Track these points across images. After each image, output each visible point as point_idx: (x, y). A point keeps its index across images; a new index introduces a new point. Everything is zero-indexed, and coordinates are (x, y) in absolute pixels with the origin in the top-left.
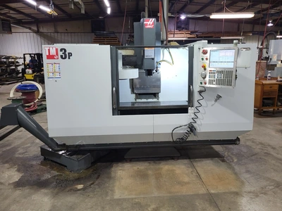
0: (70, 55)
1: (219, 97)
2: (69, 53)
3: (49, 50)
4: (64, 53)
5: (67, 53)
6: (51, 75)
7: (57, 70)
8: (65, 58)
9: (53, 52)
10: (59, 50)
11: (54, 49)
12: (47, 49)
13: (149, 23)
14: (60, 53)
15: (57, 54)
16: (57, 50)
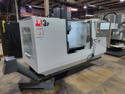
0: (48, 24)
1: (99, 41)
2: (47, 23)
3: (37, 20)
4: (45, 23)
5: (46, 23)
6: (38, 36)
7: (42, 33)
8: (46, 26)
9: (39, 22)
10: (42, 21)
12: (36, 20)
13: (69, 9)
14: (43, 23)
15: (41, 23)
16: (41, 20)
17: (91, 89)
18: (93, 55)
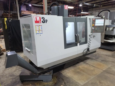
0: (47, 21)
1: (94, 36)
2: (46, 20)
3: (36, 18)
4: (44, 20)
5: (45, 20)
6: (38, 32)
7: (41, 29)
8: (44, 22)
9: (38, 19)
11: (39, 17)
12: (35, 17)
13: (66, 7)
14: (42, 20)
15: (40, 20)
16: (40, 18)
17: (87, 81)
18: (88, 49)
